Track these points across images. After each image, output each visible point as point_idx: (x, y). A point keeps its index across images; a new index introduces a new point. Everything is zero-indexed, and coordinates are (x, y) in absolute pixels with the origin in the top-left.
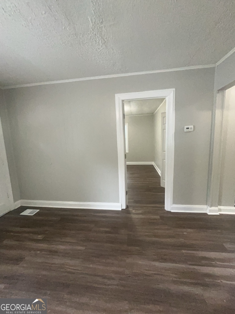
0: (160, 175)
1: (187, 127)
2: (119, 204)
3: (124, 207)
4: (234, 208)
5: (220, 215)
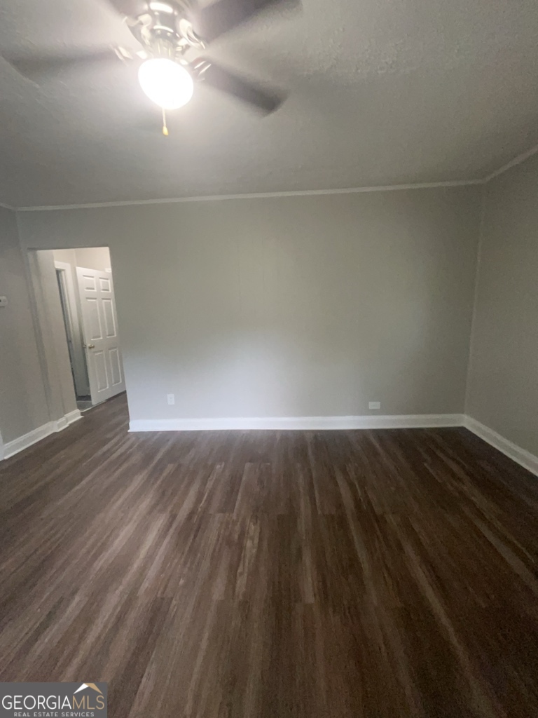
4: (78, 411)
5: (71, 425)
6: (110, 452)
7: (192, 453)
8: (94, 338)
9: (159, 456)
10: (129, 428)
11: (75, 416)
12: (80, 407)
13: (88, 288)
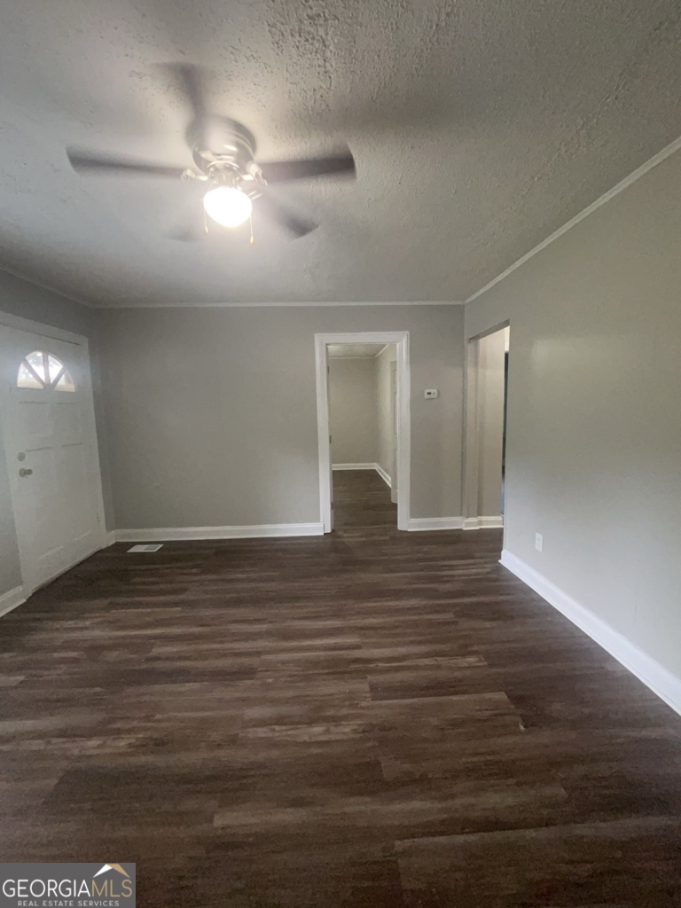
0: (390, 486)
1: (429, 391)
2: (320, 525)
3: (329, 531)
4: (500, 519)
11: (493, 522)
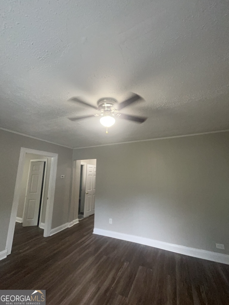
1: (62, 176)
2: (5, 252)
3: (10, 253)
4: (78, 219)
5: (74, 225)
6: (84, 242)
7: (115, 252)
8: (89, 190)
9: (101, 249)
10: (93, 232)
11: (76, 221)
12: (79, 218)
13: (90, 172)
